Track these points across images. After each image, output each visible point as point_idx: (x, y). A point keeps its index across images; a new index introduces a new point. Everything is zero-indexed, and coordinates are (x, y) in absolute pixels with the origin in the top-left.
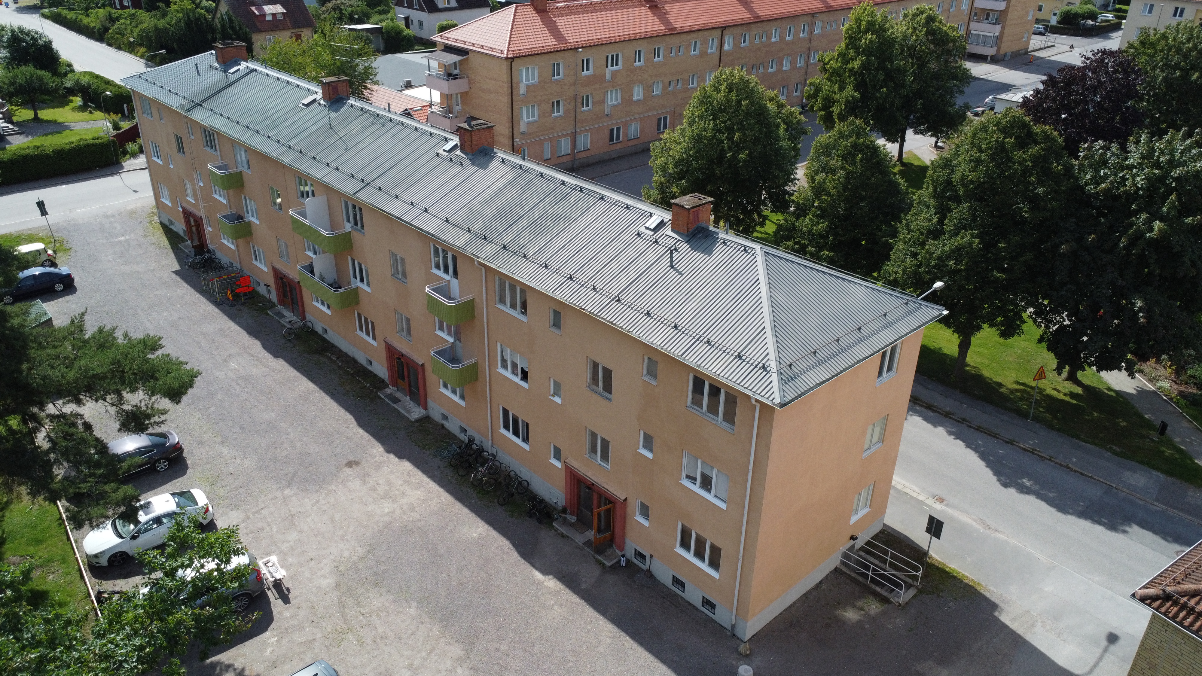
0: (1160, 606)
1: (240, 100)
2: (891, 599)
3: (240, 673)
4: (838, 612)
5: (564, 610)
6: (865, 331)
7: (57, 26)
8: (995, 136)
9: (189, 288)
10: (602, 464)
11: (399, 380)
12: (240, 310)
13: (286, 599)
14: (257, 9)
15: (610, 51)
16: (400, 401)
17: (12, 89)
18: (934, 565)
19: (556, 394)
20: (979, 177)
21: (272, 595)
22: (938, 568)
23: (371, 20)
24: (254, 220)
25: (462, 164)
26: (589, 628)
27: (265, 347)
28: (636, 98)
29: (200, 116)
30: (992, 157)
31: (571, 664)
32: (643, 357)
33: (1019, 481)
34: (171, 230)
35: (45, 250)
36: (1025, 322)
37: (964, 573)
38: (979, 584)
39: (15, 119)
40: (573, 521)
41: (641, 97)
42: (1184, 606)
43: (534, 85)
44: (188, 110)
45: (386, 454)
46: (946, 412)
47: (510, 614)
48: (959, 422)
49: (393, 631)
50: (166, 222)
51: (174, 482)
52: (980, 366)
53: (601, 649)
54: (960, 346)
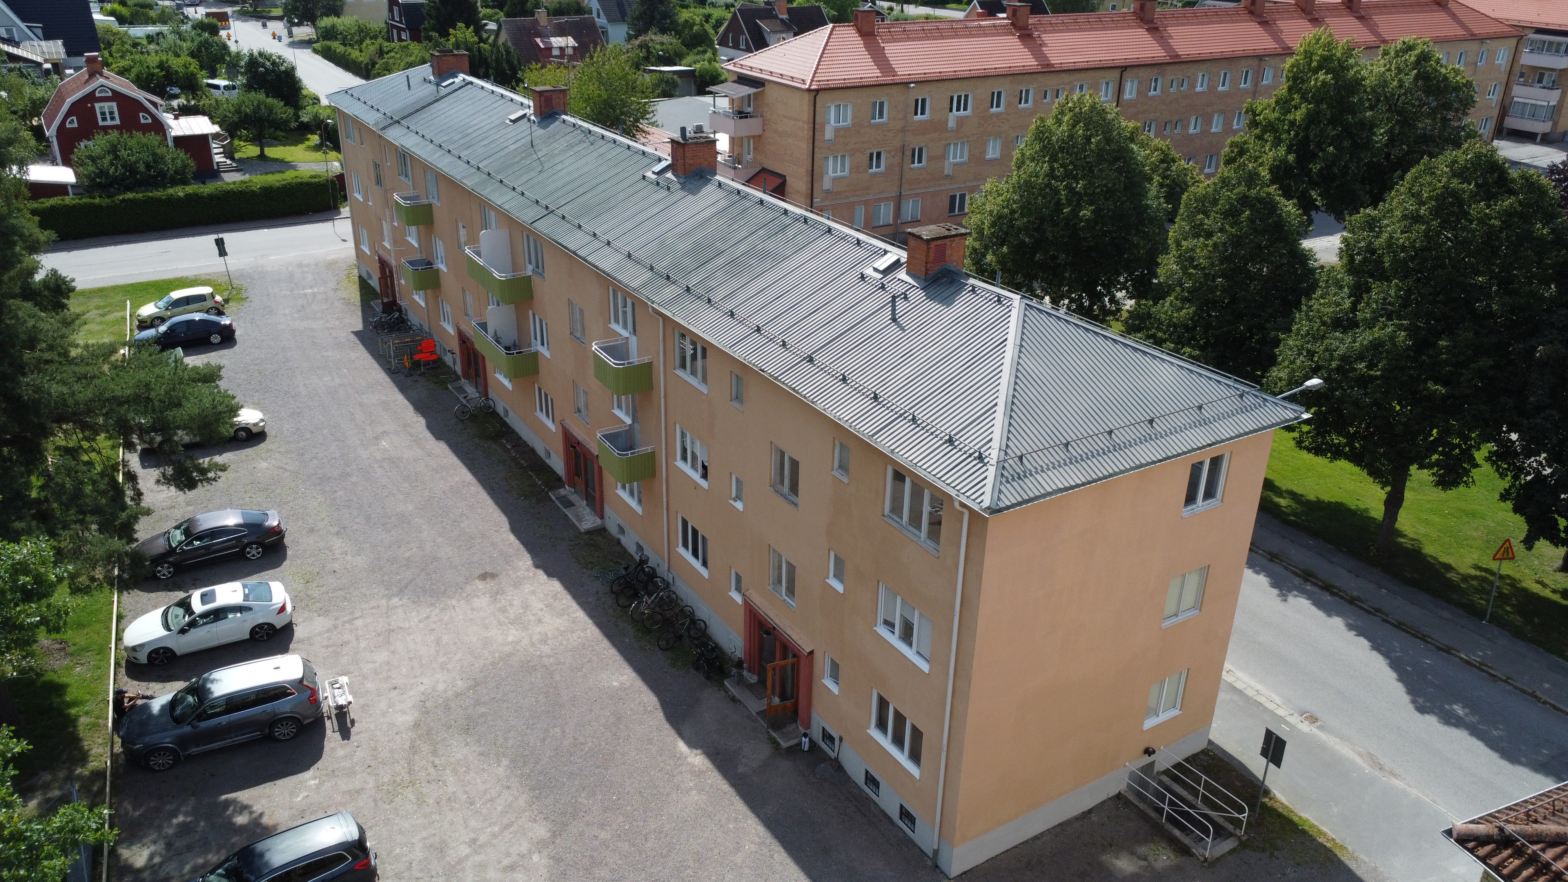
0: (1490, 855)
1: (443, 116)
2: (1194, 850)
3: (256, 819)
4: (1105, 858)
5: (704, 797)
6: (1160, 425)
7: (326, 62)
8: (1444, 180)
9: (365, 351)
10: (788, 599)
11: (576, 478)
12: (416, 381)
13: (345, 733)
14: (542, 41)
15: (957, 90)
16: (573, 505)
17: (236, 118)
18: (1275, 810)
19: (738, 498)
20: (1415, 241)
21: (330, 726)
22: (1280, 815)
23: (684, 62)
24: (443, 267)
25: (669, 188)
26: (731, 826)
27: (429, 427)
28: (990, 155)
29: (395, 135)
30: (1436, 212)
31: (690, 872)
32: (834, 443)
33: (1446, 706)
34: (369, 284)
35: (212, 295)
36: (1477, 466)
37: (1321, 828)
38: (1342, 847)
39: (237, 156)
40: (752, 681)
41: (997, 155)
42: (1533, 859)
43: (845, 129)
44: (384, 128)
45: (533, 569)
46: (1352, 597)
47: (628, 793)
48: (1369, 612)
49: (466, 792)
50: (365, 276)
51: (263, 573)
52: (1423, 539)
53: (739, 858)
54: (1387, 503)
